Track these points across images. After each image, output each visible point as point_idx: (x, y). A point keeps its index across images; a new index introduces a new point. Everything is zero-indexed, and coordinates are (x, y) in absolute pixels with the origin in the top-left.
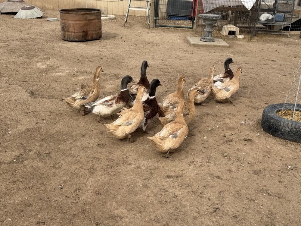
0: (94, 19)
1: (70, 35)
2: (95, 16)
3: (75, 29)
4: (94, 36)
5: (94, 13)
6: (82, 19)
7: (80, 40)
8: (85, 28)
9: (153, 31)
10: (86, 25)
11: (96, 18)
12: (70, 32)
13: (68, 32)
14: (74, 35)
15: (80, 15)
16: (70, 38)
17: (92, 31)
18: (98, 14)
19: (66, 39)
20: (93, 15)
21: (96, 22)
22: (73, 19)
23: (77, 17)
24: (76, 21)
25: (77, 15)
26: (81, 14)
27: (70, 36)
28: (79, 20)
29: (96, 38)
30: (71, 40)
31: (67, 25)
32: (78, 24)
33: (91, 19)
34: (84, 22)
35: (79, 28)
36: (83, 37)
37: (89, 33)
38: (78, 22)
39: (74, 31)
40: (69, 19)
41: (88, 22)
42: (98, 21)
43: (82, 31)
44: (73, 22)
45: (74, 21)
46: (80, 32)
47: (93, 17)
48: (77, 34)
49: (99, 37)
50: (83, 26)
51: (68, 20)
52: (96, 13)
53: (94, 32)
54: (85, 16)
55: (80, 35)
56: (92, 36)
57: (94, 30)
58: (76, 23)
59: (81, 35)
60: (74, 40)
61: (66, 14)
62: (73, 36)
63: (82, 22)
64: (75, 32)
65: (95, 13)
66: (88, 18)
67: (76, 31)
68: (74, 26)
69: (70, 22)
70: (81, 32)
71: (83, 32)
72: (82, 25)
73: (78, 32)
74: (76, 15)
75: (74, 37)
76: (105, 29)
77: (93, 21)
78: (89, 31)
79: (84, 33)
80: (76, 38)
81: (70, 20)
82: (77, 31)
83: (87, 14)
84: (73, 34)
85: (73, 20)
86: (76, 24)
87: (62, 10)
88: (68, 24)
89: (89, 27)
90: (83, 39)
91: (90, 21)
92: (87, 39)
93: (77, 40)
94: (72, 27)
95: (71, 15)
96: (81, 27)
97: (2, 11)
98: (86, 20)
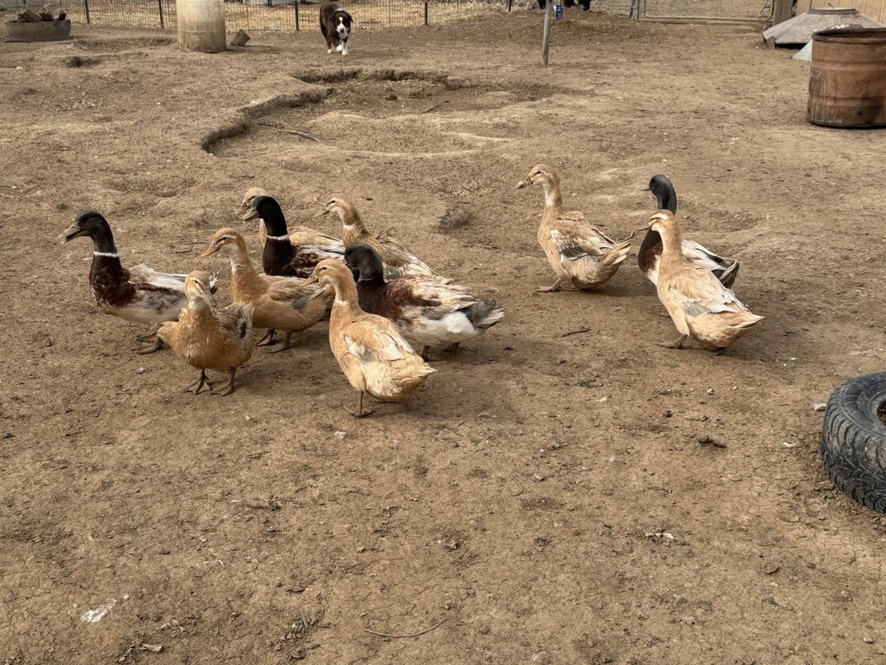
1: (821, 105)
3: (836, 89)
6: (866, 60)
7: (849, 123)
8: (872, 89)
10: (880, 77)
12: (823, 97)
13: (819, 96)
14: (831, 107)
15: (862, 46)
16: (819, 115)
19: (810, 117)
22: (836, 59)
23: (849, 53)
24: (845, 64)
25: (852, 45)
26: (864, 44)
27: (821, 109)
28: (856, 63)
30: (823, 121)
31: (819, 75)
32: (851, 73)
34: (874, 68)
35: (851, 87)
36: (860, 114)
38: (850, 68)
39: (833, 94)
40: (826, 58)
43: (860, 95)
44: (837, 68)
45: (838, 65)
46: (852, 99)
48: (842, 104)
50: (867, 81)
51: (823, 61)
54: (879, 50)
55: (849, 109)
58: (842, 69)
59: (855, 108)
60: (830, 122)
62: (828, 109)
63: (864, 68)
64: (835, 99)
67: (838, 96)
68: (835, 81)
69: (827, 67)
70: (858, 99)
71: (865, 98)
72: (862, 77)
73: (845, 99)
74: (849, 46)
75: (832, 112)
79: (868, 104)
80: (838, 117)
81: (827, 62)
82: (842, 96)
84: (829, 103)
85: (836, 62)
86: (844, 73)
87: (820, 34)
88: (821, 72)
90: (861, 122)
92: (879, 120)
93: (840, 121)
94: (830, 81)
95: (832, 45)
96: (857, 83)
97: (778, 41)
98: (878, 63)
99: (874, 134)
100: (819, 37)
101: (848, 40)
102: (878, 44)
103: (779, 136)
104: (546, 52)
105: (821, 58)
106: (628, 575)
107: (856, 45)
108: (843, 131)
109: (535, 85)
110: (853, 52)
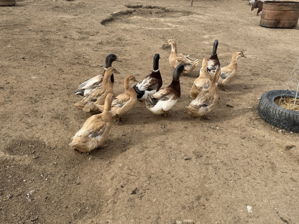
0: (289, 10)
2: (291, 7)
3: (268, 17)
4: (286, 25)
6: (277, 9)
7: (271, 26)
8: (278, 17)
10: (280, 14)
11: (293, 9)
12: (265, 19)
13: (263, 19)
14: (266, 22)
16: (263, 24)
17: (285, 20)
18: (295, 6)
20: (290, 7)
21: (291, 13)
23: (272, 8)
24: (271, 10)
26: (277, 5)
28: (274, 10)
29: (288, 27)
31: (264, 13)
32: (273, 13)
33: (286, 10)
34: (279, 12)
35: (272, 17)
36: (274, 24)
37: (282, 21)
38: (273, 12)
40: (266, 8)
41: (282, 12)
42: (294, 12)
43: (274, 19)
44: (269, 11)
46: (272, 20)
47: (288, 9)
48: (269, 21)
50: (277, 15)
52: (294, 5)
53: (286, 21)
54: (281, 7)
55: (271, 23)
56: (284, 24)
57: (288, 19)
59: (273, 22)
60: (266, 26)
62: (265, 22)
63: (276, 12)
64: (268, 20)
65: (292, 5)
66: (283, 9)
67: (269, 19)
68: (268, 15)
69: (267, 11)
71: (276, 20)
72: (275, 14)
73: (270, 20)
77: (288, 12)
78: (282, 20)
79: (276, 21)
80: (268, 25)
81: (267, 9)
83: (283, 5)
84: (266, 21)
85: (269, 10)
86: (271, 13)
89: (282, 16)
90: (274, 26)
91: (285, 12)
92: (279, 26)
93: (268, 26)
94: (267, 15)
95: (268, 5)
96: (274, 16)
98: (280, 10)
99: (277, 30)
100: (265, 3)
101: (273, 4)
102: (281, 5)
103: (252, 29)
104: (192, 3)
105: (265, 8)
106: (207, 137)
107: (275, 5)
108: (269, 29)
109: (189, 12)
110: (274, 7)
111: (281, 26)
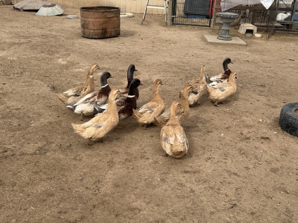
0: (113, 17)
1: (89, 32)
2: (114, 14)
3: (94, 26)
4: (113, 34)
5: (113, 11)
6: (102, 17)
7: (99, 37)
8: (104, 26)
9: (170, 29)
10: (105, 22)
11: (115, 16)
12: (90, 29)
13: (88, 29)
15: (100, 13)
16: (89, 35)
17: (111, 28)
18: (117, 12)
19: (85, 36)
20: (113, 13)
21: (115, 20)
22: (93, 17)
23: (97, 15)
24: (96, 18)
25: (97, 13)
26: (101, 12)
27: (89, 33)
28: (99, 18)
29: (114, 35)
30: (91, 37)
31: (87, 22)
32: (98, 21)
33: (110, 17)
34: (104, 20)
35: (98, 26)
36: (102, 34)
37: (108, 30)
38: (98, 20)
39: (93, 28)
40: (89, 17)
41: (107, 20)
42: (117, 18)
43: (101, 28)
44: (93, 20)
45: (94, 19)
46: (99, 29)
47: (112, 15)
48: (96, 31)
49: (117, 34)
50: (103, 24)
51: (88, 18)
52: (116, 11)
53: (113, 30)
54: (105, 14)
55: (99, 33)
56: (111, 33)
57: (113, 27)
58: (95, 20)
60: (93, 37)
61: (86, 12)
62: (92, 33)
63: (102, 20)
64: (94, 30)
66: (107, 16)
67: (95, 29)
68: (93, 24)
69: (90, 20)
70: (100, 29)
71: (103, 29)
72: (101, 23)
75: (94, 34)
76: (123, 27)
77: (112, 19)
78: (108, 28)
79: (103, 31)
80: (96, 35)
81: (90, 18)
82: (96, 29)
83: (107, 11)
84: (92, 31)
85: (93, 18)
87: (83, 8)
88: (88, 21)
89: (108, 24)
90: (102, 36)
91: (109, 19)
92: (106, 36)
93: (96, 37)
94: (92, 24)
95: (91, 13)
96: (100, 24)
97: (24, 9)
98: (105, 18)
99: (108, 40)
102: (104, 12)
107: (98, 13)
108: (98, 40)
110: (98, 15)
111: (108, 35)
